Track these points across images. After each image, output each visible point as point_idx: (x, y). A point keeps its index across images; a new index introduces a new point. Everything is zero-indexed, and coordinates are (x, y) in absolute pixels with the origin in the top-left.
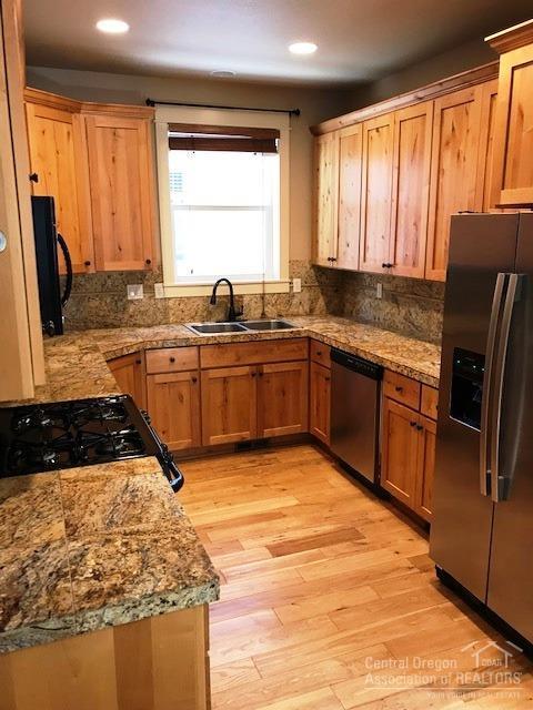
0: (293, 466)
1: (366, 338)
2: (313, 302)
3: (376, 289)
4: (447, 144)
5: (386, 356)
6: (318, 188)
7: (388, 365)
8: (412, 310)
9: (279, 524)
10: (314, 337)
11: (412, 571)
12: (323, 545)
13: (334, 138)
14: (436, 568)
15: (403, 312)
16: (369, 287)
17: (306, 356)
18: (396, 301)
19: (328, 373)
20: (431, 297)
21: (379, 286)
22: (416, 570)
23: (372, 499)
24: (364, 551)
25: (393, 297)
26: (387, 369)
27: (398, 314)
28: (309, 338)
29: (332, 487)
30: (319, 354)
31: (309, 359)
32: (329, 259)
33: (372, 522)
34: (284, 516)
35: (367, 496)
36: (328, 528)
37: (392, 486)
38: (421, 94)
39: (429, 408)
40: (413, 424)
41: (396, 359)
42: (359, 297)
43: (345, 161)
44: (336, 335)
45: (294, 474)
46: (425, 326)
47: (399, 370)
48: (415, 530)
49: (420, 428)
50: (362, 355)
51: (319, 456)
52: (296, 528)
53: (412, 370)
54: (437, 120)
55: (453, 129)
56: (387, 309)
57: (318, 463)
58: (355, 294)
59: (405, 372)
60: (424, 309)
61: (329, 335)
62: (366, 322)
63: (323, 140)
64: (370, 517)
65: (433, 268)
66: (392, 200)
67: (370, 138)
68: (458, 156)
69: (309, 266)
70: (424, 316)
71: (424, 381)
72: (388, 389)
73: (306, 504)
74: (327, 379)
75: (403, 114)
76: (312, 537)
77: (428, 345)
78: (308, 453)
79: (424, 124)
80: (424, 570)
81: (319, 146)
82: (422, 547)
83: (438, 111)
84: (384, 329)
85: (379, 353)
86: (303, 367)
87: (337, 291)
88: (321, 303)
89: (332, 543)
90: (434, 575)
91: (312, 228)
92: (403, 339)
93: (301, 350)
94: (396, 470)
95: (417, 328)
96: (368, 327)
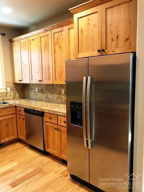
0: (14, 151)
1: (35, 104)
2: (15, 95)
3: (35, 89)
4: (56, 43)
5: (44, 108)
6: (13, 59)
7: (45, 111)
8: (48, 94)
9: (12, 174)
10: (17, 105)
11: (62, 178)
12: (31, 177)
13: (18, 43)
14: (70, 174)
15: (45, 95)
16: (33, 89)
17: (15, 113)
18: (43, 92)
19: (24, 117)
20: (54, 90)
21: (37, 88)
22: (63, 177)
23: (43, 156)
24: (45, 175)
25: (41, 91)
26: (45, 112)
27: (44, 96)
28: (16, 106)
29: (29, 155)
30: (20, 111)
31: (16, 113)
32: (20, 80)
33: (45, 164)
34: (14, 170)
35: (41, 155)
36: (31, 170)
37: (50, 150)
38: (46, 29)
39: (61, 123)
40: (56, 129)
41: (48, 109)
42: (30, 92)
43: (23, 49)
44: (25, 104)
45: (14, 153)
46: (53, 99)
47: (50, 112)
48: (59, 163)
49: (58, 130)
50: (36, 109)
51: (22, 145)
52: (19, 174)
53: (54, 111)
54: (53, 36)
55: (58, 39)
56: (40, 95)
57: (23, 148)
58: (28, 91)
59: (52, 113)
60: (52, 94)
61: (23, 104)
62: (33, 100)
63: (14, 43)
64: (44, 162)
65: (55, 80)
66: (40, 61)
67: (30, 43)
68: (60, 47)
69: (12, 83)
70: (52, 96)
71: (59, 114)
72: (46, 119)
73: (21, 164)
74: (23, 119)
75: (41, 35)
76: (26, 176)
77: (55, 104)
78: (18, 145)
79: (48, 38)
80: (66, 176)
81: (12, 45)
82: (63, 168)
83: (52, 34)
84: (40, 101)
85: (42, 108)
86: (14, 116)
87: (22, 91)
88: (17, 95)
89: (34, 175)
90: (69, 177)
91: (12, 71)
92: (47, 103)
93: (13, 110)
94: (51, 145)
95: (50, 99)
96: (35, 101)
